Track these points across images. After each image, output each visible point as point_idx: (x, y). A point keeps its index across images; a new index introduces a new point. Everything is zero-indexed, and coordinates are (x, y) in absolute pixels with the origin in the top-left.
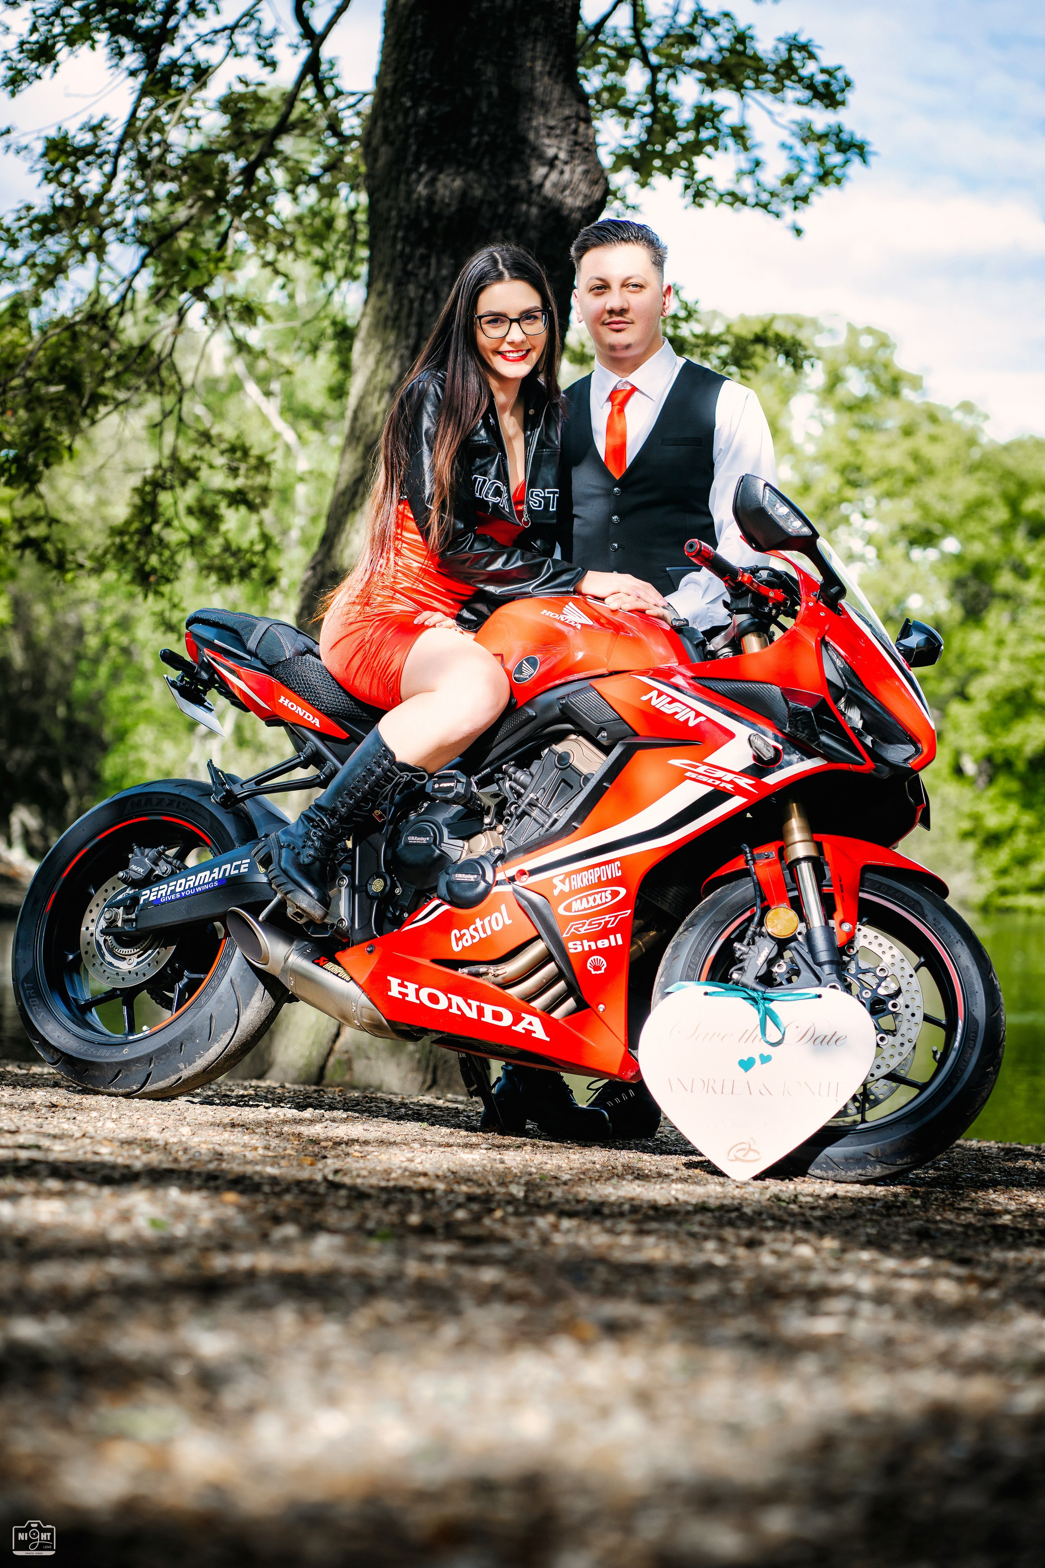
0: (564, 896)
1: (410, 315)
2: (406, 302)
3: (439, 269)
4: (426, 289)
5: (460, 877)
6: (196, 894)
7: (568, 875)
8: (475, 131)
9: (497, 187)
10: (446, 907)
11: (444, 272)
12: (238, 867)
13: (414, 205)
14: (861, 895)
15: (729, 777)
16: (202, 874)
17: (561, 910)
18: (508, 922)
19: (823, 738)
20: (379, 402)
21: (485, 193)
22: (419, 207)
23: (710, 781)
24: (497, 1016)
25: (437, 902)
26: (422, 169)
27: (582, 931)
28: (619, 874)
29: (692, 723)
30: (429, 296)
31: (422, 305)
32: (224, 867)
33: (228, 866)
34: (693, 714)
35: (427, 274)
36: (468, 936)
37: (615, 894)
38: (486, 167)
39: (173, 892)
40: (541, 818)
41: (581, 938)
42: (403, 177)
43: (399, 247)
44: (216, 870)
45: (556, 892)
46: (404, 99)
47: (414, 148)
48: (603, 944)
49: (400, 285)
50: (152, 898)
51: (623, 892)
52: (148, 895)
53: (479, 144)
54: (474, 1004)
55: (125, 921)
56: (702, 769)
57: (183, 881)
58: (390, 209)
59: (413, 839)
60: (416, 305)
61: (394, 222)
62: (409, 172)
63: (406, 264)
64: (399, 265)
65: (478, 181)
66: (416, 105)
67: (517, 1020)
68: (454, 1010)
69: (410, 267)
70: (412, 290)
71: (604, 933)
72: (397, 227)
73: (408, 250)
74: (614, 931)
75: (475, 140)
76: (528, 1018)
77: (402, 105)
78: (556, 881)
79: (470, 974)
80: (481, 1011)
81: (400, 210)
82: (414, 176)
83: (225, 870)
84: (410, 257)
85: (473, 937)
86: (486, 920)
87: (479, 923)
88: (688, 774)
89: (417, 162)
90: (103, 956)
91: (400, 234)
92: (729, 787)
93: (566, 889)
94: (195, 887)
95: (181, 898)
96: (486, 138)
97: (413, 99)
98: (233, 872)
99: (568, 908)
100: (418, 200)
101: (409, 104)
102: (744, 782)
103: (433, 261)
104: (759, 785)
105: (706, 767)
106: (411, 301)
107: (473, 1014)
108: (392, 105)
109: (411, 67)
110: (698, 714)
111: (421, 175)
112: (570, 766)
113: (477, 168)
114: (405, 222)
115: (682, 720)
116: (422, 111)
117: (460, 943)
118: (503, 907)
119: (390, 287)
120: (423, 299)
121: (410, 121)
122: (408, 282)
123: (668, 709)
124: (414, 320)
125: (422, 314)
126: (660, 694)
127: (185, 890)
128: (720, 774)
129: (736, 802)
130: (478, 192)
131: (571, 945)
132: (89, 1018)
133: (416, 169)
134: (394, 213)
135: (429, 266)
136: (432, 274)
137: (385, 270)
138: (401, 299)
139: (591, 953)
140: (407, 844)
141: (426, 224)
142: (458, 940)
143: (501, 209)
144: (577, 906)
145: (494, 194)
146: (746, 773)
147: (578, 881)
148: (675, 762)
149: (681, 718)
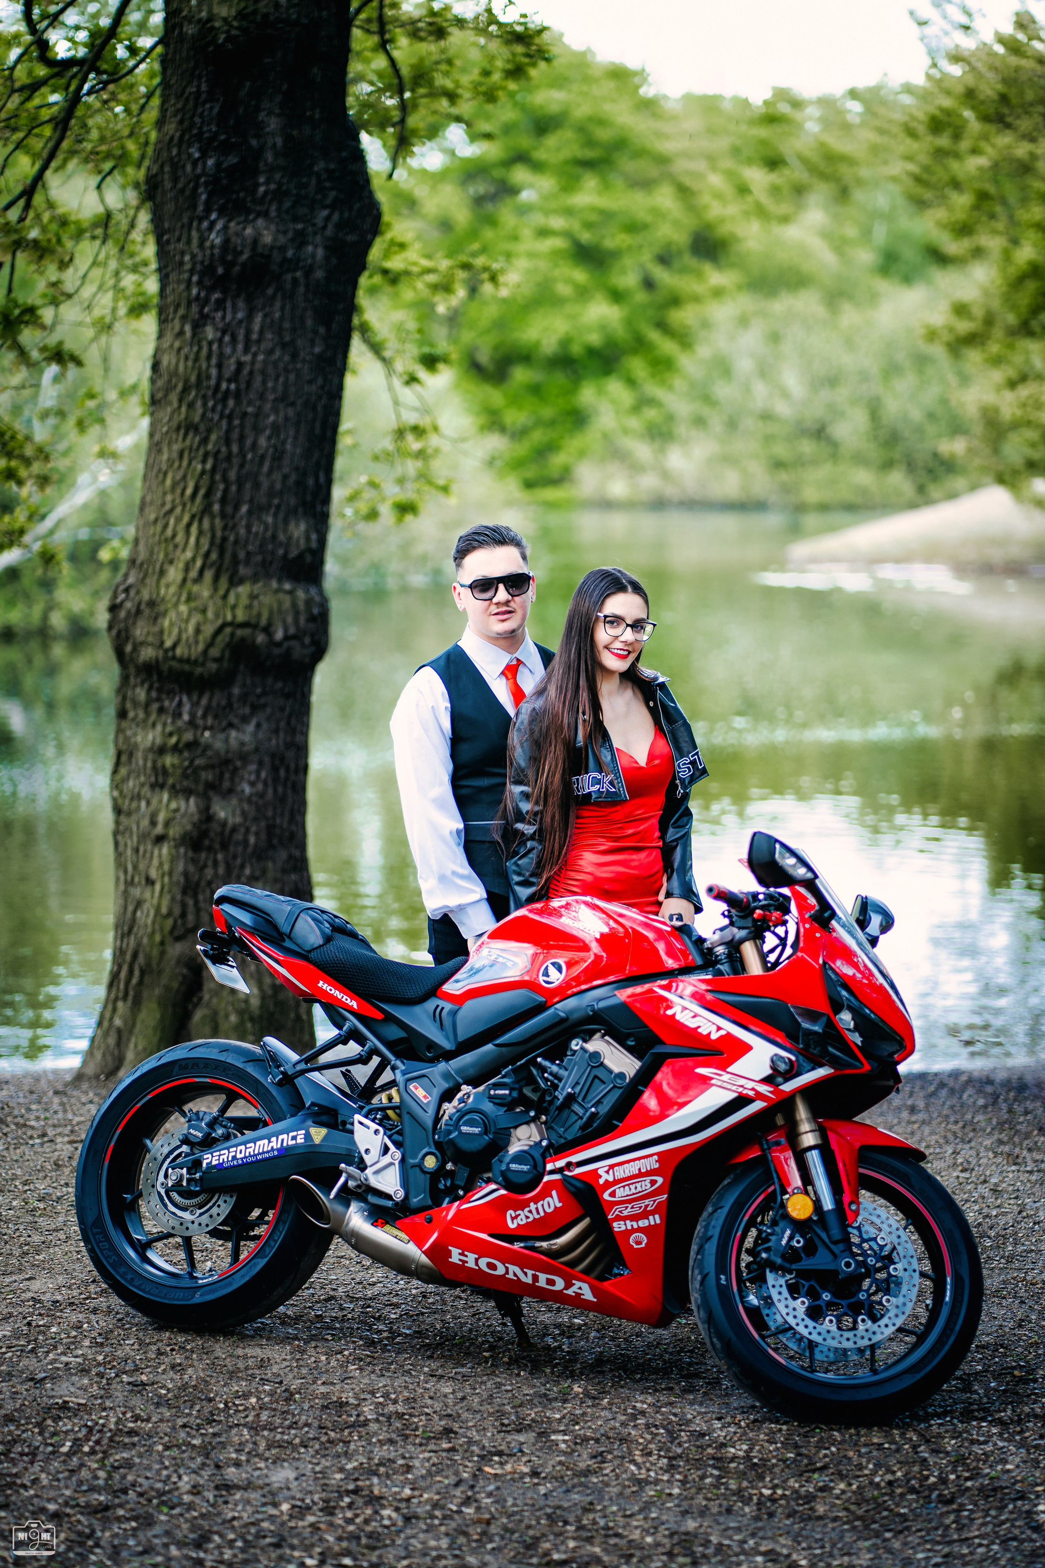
0: (608, 1185)
1: (209, 357)
2: (204, 343)
3: (234, 313)
4: (224, 332)
5: (513, 1166)
6: (258, 1161)
7: (612, 1167)
8: (262, 180)
9: (285, 233)
10: (503, 1192)
11: (240, 315)
12: (294, 1138)
13: (208, 252)
14: (861, 1170)
15: (751, 1085)
17: (606, 1196)
18: (559, 1205)
19: (831, 1049)
20: (184, 439)
21: (275, 240)
22: (212, 255)
23: (734, 1088)
24: (551, 1282)
25: (493, 1186)
26: (214, 216)
27: (625, 1213)
28: (657, 1166)
29: (714, 1036)
30: (227, 338)
31: (220, 346)
32: (280, 1137)
33: (285, 1136)
34: (714, 1028)
35: (224, 318)
36: (522, 1216)
37: (653, 1183)
38: (273, 214)
39: (234, 1158)
40: (580, 1111)
41: (624, 1219)
42: (195, 224)
43: (194, 291)
44: (274, 1139)
45: (601, 1181)
46: (191, 150)
47: (204, 197)
48: (643, 1223)
49: (197, 326)
50: (214, 1163)
51: (660, 1180)
52: (210, 1159)
53: (266, 193)
54: (530, 1273)
55: (189, 1180)
56: (726, 1077)
57: (243, 1147)
58: (183, 253)
59: (465, 1129)
60: (215, 347)
61: (188, 267)
62: (201, 220)
63: (203, 307)
64: (195, 308)
65: (267, 228)
66: (204, 155)
67: (568, 1285)
68: (511, 1276)
69: (206, 310)
70: (210, 333)
71: (645, 1215)
72: (192, 272)
73: (203, 294)
74: (653, 1213)
75: (262, 189)
76: (578, 1284)
77: (190, 155)
78: (600, 1172)
79: (525, 1248)
80: (535, 1278)
81: (193, 256)
82: (205, 224)
83: (283, 1140)
84: (206, 301)
86: (540, 1204)
87: (533, 1206)
88: (714, 1082)
89: (208, 210)
90: (165, 1206)
91: (195, 279)
92: (751, 1093)
93: (611, 1179)
95: (243, 1164)
96: (273, 187)
97: (200, 150)
98: (291, 1143)
99: (613, 1194)
100: (212, 247)
101: (197, 155)
102: (764, 1089)
103: (229, 304)
104: (777, 1092)
105: (729, 1076)
106: (210, 344)
107: (529, 1280)
108: (179, 154)
109: (197, 120)
110: (719, 1028)
111: (212, 224)
112: (602, 1064)
113: (266, 214)
114: (198, 267)
115: (705, 1033)
116: (210, 162)
117: (515, 1222)
118: (554, 1193)
119: (188, 328)
120: (220, 341)
121: (199, 170)
122: (205, 325)
123: (692, 1023)
124: (214, 361)
125: (221, 355)
126: (685, 1008)
127: (245, 1157)
128: (742, 1082)
129: (758, 1105)
130: (268, 238)
131: (615, 1224)
132: (151, 1255)
133: (207, 217)
134: (187, 258)
135: (225, 310)
136: (229, 317)
137: (181, 311)
138: (200, 341)
139: (633, 1231)
140: (460, 1132)
141: (220, 271)
142: (513, 1219)
143: (290, 253)
144: (621, 1193)
145: (282, 240)
146: (766, 1080)
147: (620, 1173)
148: (701, 1071)
149: (703, 1031)
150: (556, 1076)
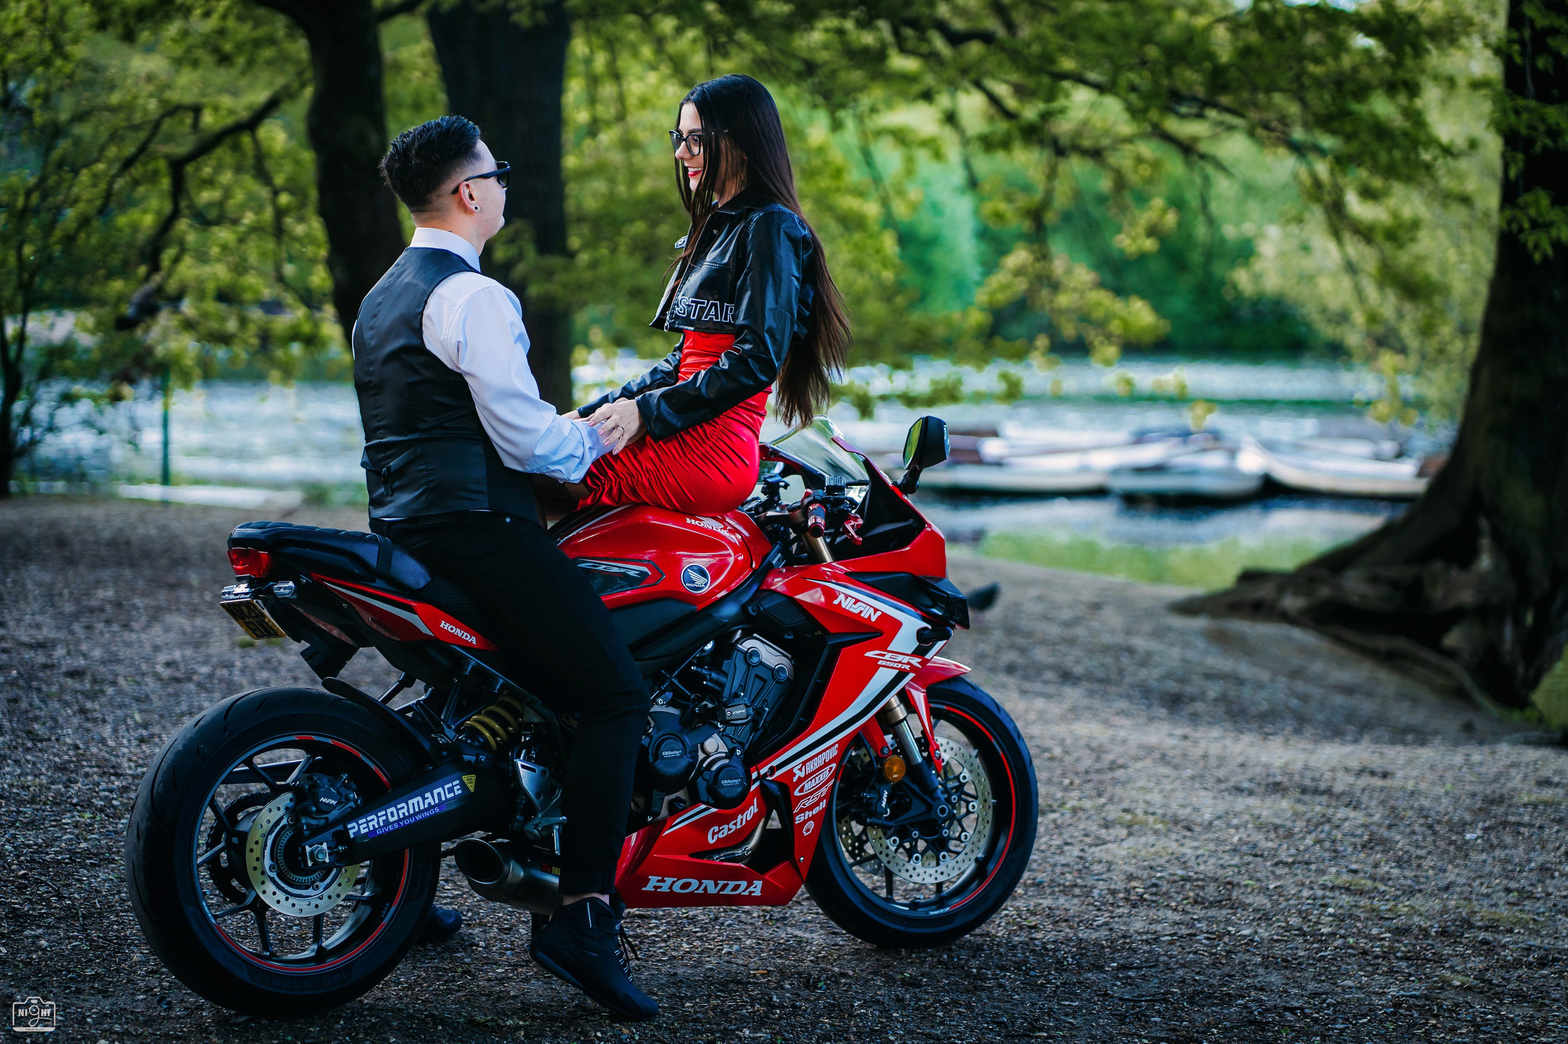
6: (417, 823)
7: (804, 763)
10: (714, 810)
12: (451, 790)
15: (906, 659)
16: (415, 800)
17: (796, 792)
18: (757, 811)
23: (895, 665)
24: (736, 887)
25: (701, 807)
27: (806, 804)
28: (836, 754)
29: (873, 619)
32: (435, 792)
33: (440, 790)
34: (872, 610)
37: (831, 770)
41: (804, 810)
44: (428, 795)
45: (795, 779)
48: (815, 811)
50: (363, 831)
52: (357, 828)
54: (721, 883)
56: (888, 656)
57: (393, 809)
59: (666, 754)
67: (749, 886)
68: (700, 891)
78: (794, 770)
79: (719, 859)
80: (724, 887)
83: (439, 794)
85: (730, 829)
88: (880, 663)
92: (907, 667)
93: (802, 775)
94: (410, 816)
95: (401, 828)
98: (449, 796)
99: (801, 789)
102: (915, 662)
105: (890, 654)
107: (716, 891)
110: (876, 610)
112: (759, 662)
117: (716, 837)
123: (855, 609)
126: (847, 596)
127: (400, 820)
128: (900, 658)
131: (797, 818)
140: (662, 758)
142: (714, 834)
144: (808, 786)
146: (915, 653)
147: (811, 767)
148: (869, 654)
149: (865, 615)
150: (716, 682)
